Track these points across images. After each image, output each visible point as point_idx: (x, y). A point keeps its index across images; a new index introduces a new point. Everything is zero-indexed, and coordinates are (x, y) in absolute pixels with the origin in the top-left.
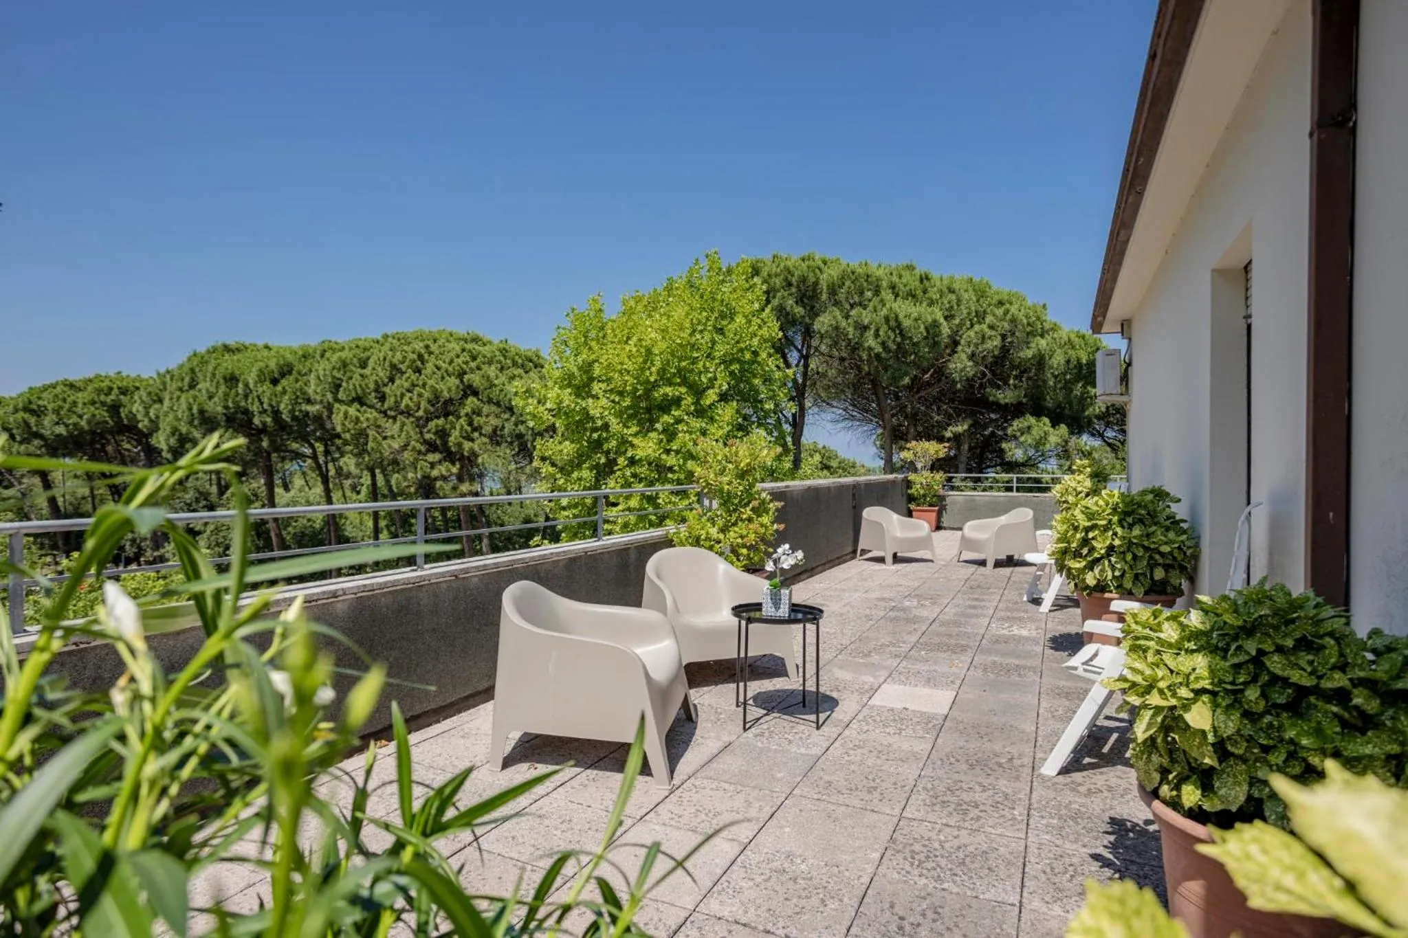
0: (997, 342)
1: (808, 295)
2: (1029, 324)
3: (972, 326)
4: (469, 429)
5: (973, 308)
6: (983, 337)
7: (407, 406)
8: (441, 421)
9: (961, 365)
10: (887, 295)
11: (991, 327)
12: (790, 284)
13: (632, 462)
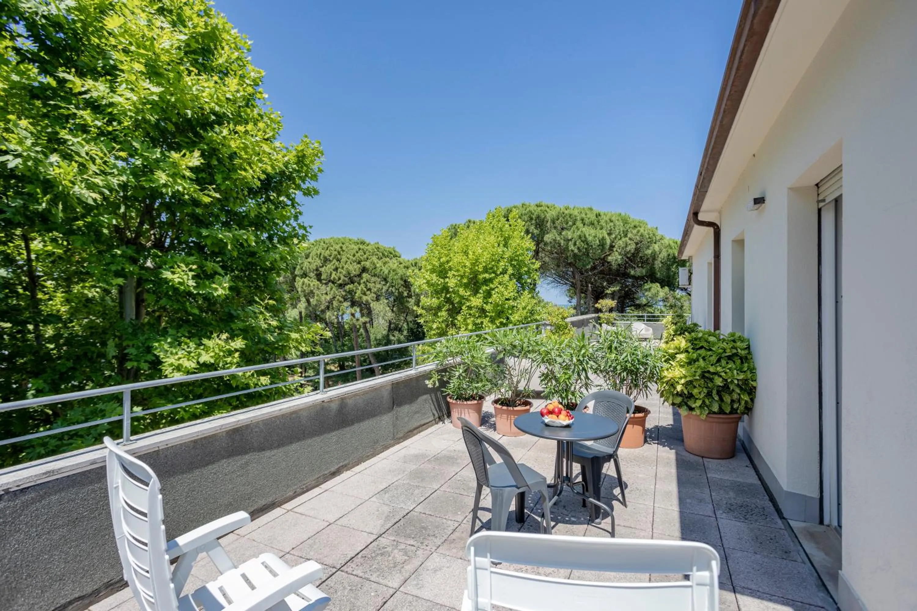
0: (633, 246)
1: (540, 223)
2: (649, 238)
3: (621, 238)
4: (365, 289)
5: (622, 229)
6: (626, 244)
7: (334, 278)
8: (351, 286)
9: (615, 258)
10: (579, 224)
11: (630, 239)
12: (531, 219)
13: (470, 308)
